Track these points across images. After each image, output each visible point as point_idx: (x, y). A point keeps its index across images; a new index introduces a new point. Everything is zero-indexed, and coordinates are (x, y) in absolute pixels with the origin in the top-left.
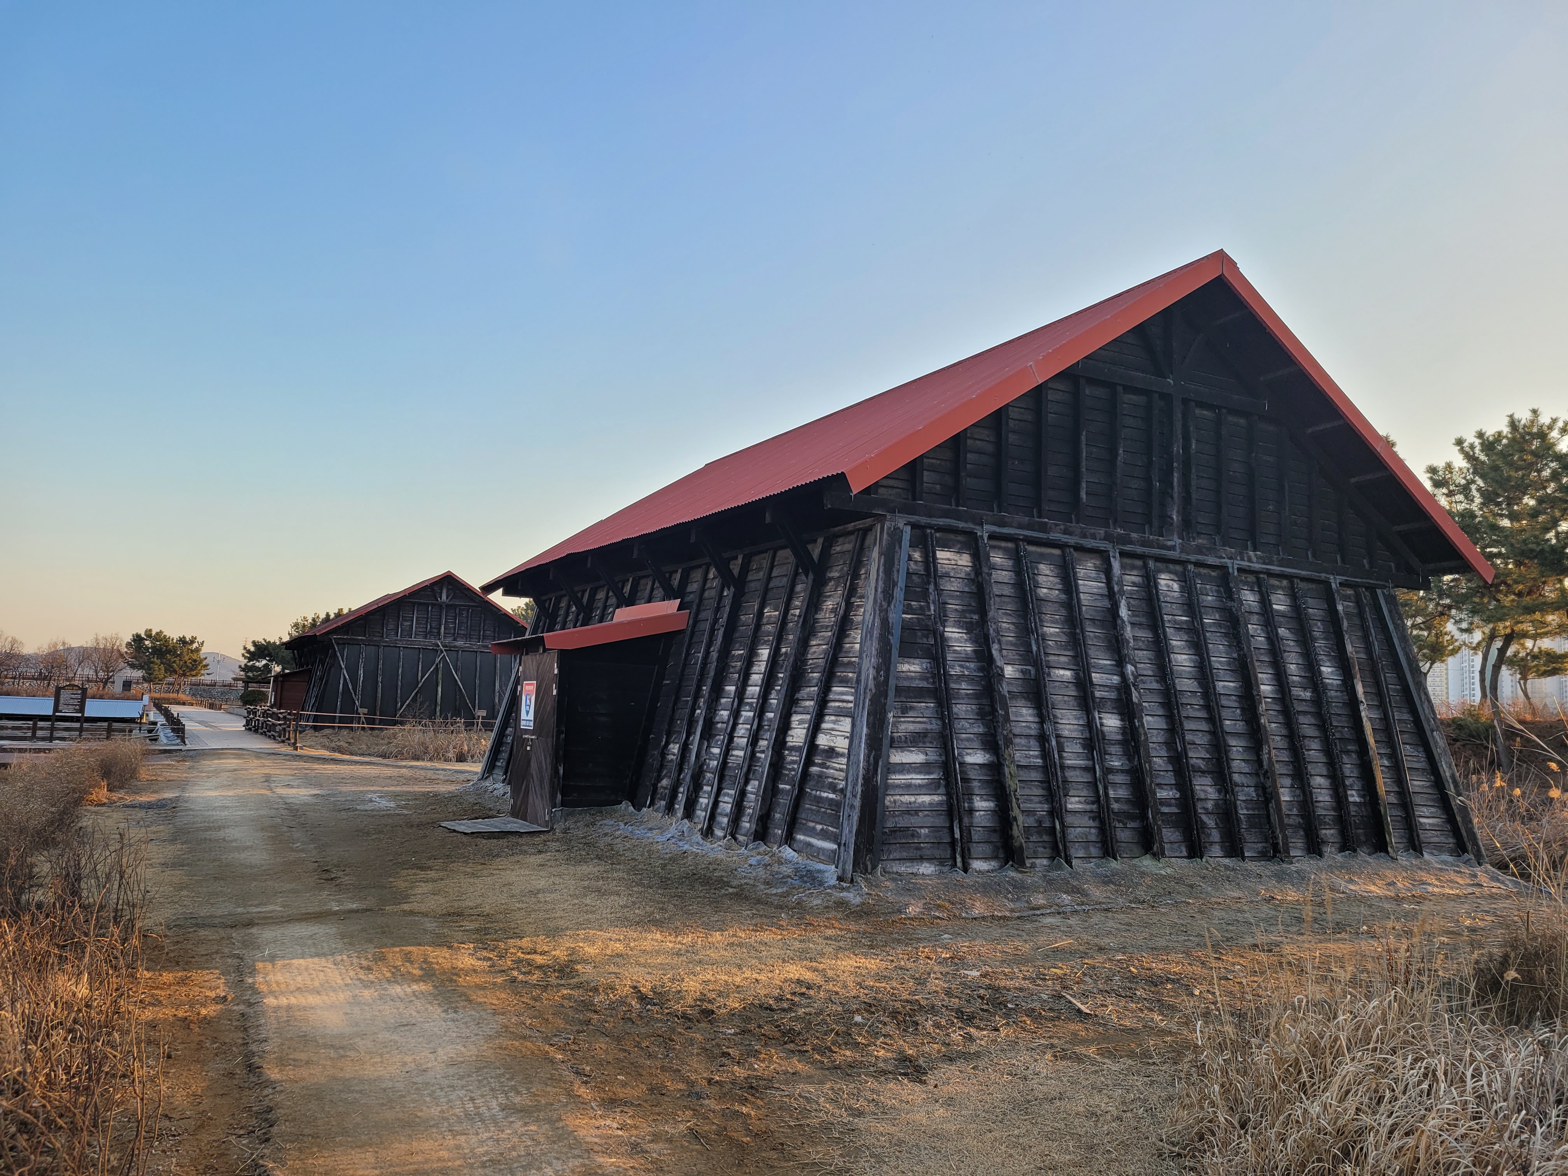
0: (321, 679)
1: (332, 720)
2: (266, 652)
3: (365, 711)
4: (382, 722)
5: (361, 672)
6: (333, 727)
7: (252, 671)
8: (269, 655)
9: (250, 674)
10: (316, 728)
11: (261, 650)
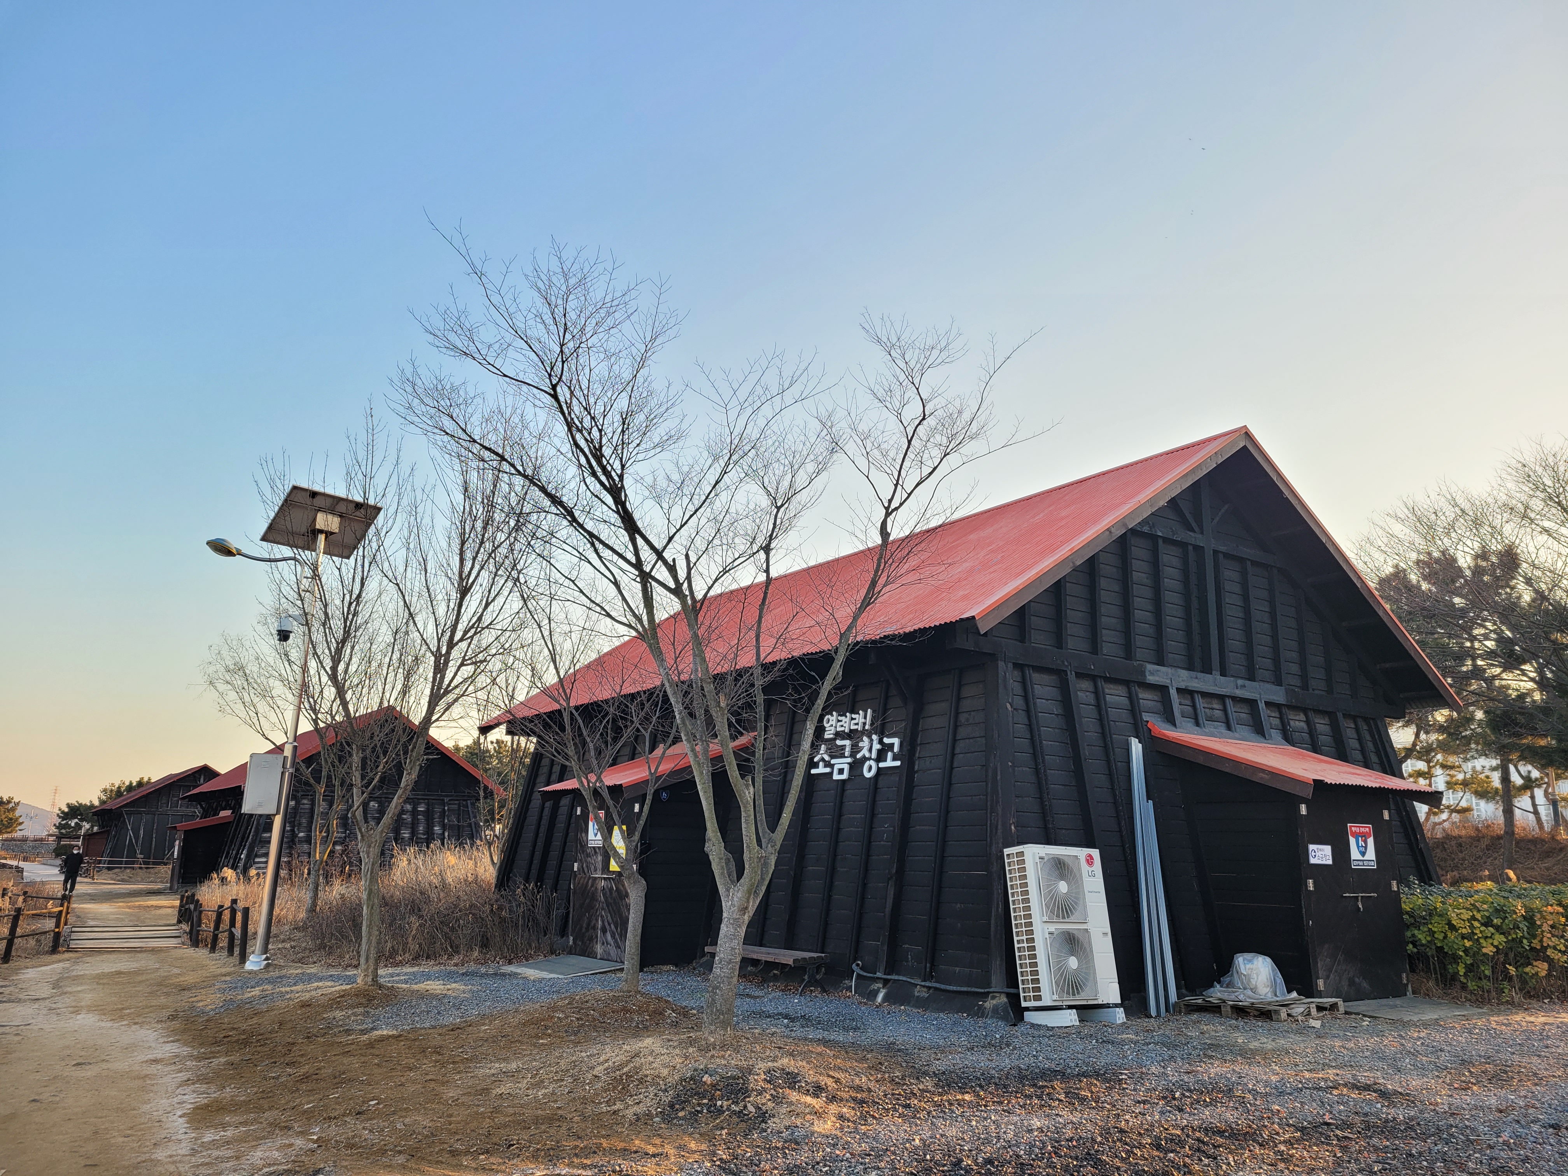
0: (115, 837)
1: (121, 863)
2: (78, 812)
3: (142, 856)
4: (154, 863)
5: (142, 832)
6: (121, 868)
7: (65, 829)
8: (81, 814)
9: (63, 831)
10: (109, 869)
11: (75, 811)
